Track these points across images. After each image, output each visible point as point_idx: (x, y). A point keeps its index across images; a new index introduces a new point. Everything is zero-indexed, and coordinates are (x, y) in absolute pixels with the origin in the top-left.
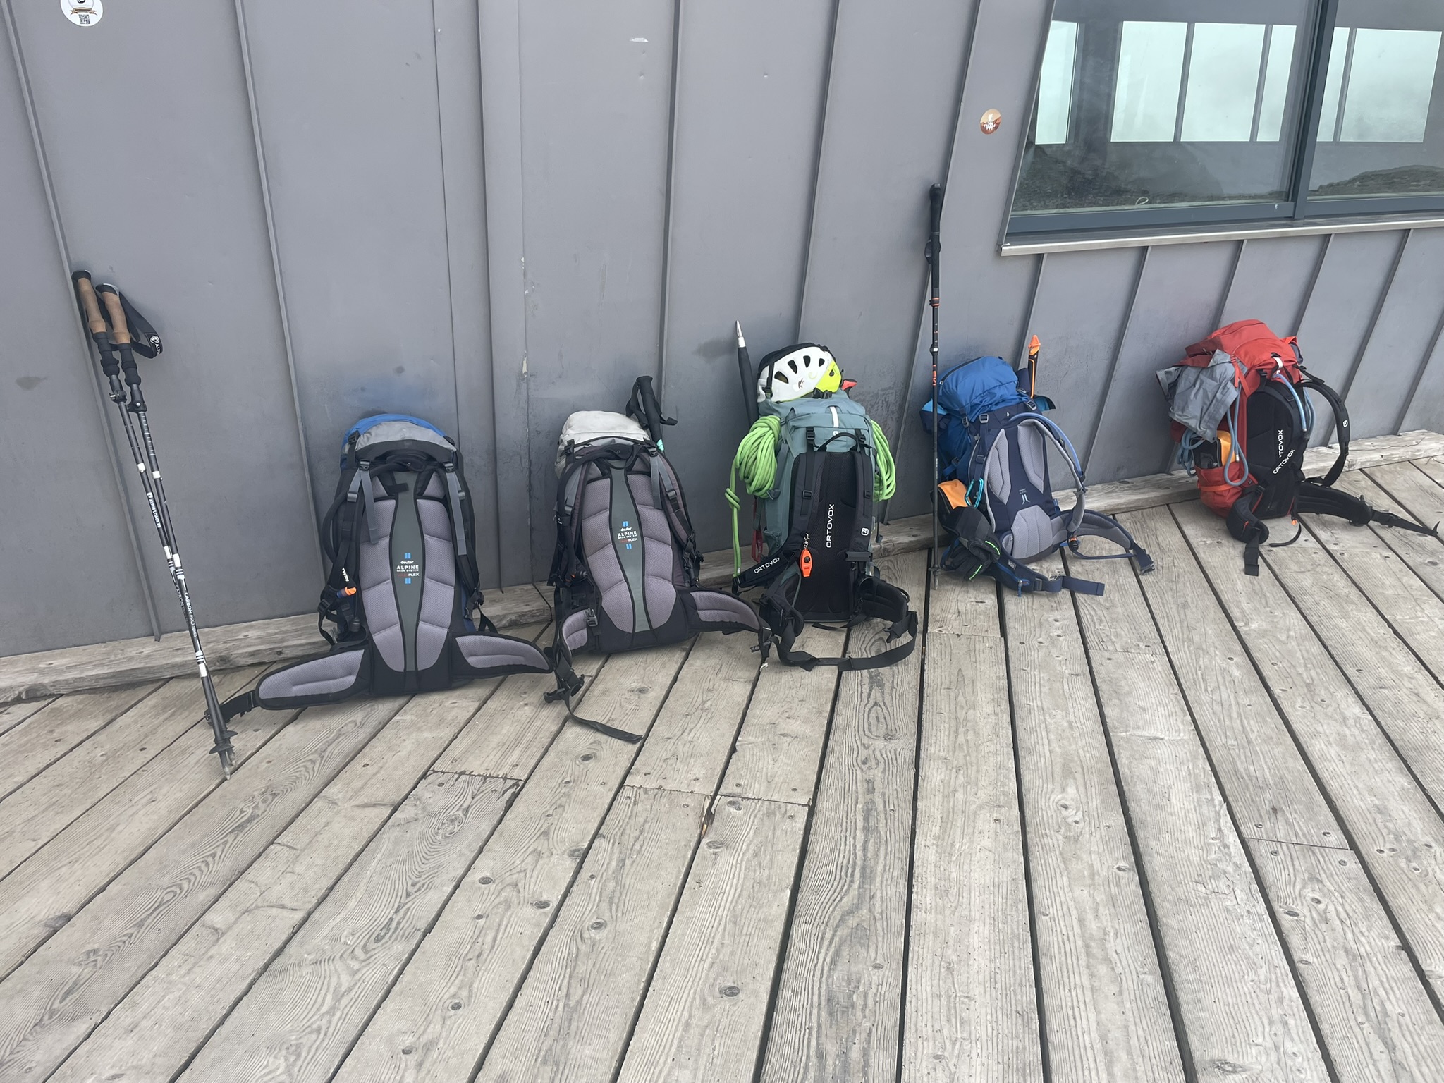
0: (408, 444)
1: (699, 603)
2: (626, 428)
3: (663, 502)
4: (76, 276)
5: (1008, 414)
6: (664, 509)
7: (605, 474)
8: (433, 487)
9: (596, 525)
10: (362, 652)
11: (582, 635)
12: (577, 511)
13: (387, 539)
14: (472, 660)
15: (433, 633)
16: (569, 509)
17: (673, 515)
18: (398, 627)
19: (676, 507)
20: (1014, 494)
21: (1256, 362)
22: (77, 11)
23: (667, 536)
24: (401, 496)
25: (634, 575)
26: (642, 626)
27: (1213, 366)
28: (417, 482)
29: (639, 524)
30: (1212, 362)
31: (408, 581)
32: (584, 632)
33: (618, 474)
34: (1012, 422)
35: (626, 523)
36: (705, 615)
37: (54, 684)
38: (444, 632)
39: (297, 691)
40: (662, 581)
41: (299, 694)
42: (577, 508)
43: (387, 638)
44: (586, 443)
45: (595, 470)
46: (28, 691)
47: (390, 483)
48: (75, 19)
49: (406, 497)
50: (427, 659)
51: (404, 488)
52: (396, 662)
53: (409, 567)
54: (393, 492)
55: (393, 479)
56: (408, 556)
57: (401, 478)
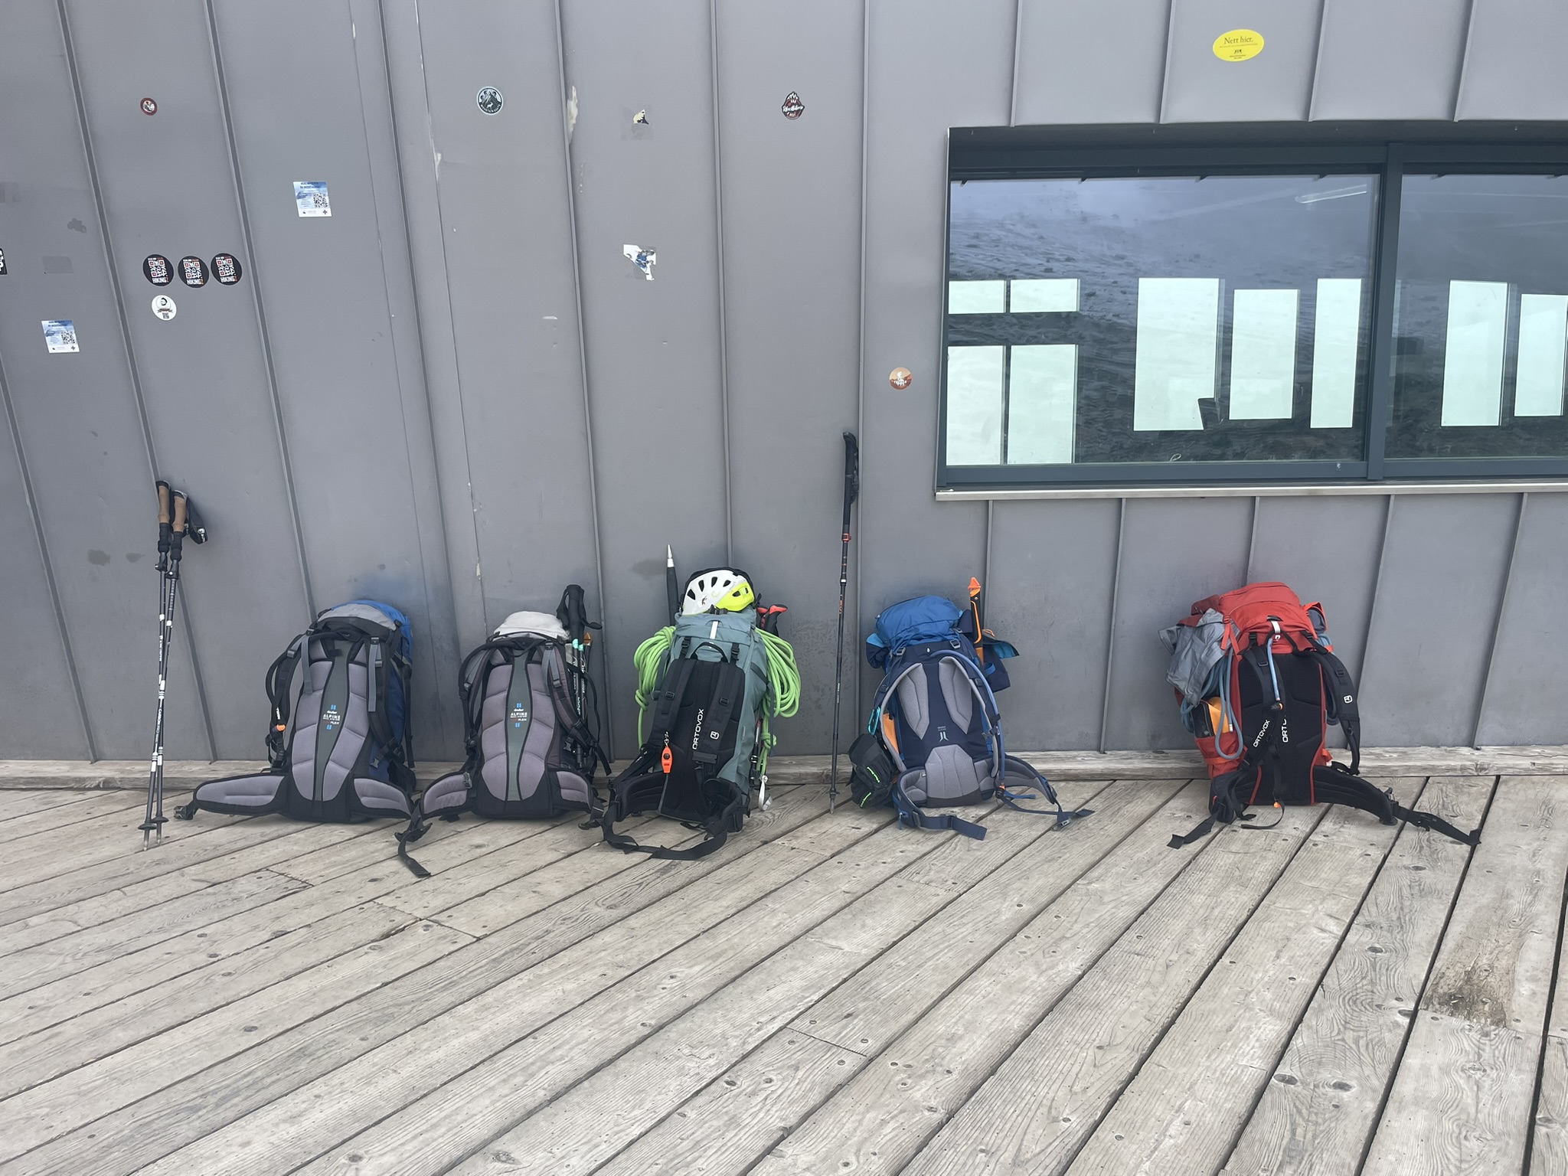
0: (353, 620)
1: (562, 783)
2: (548, 626)
3: (551, 689)
4: (158, 484)
5: (928, 650)
6: (552, 696)
7: (509, 660)
8: (360, 656)
9: (494, 703)
10: (281, 778)
11: (461, 796)
12: (473, 689)
13: (322, 692)
14: (364, 800)
15: (337, 772)
16: (467, 686)
17: (559, 702)
18: (312, 763)
19: (562, 696)
20: (932, 730)
21: (1249, 624)
22: (161, 310)
23: (552, 721)
24: (336, 659)
25: (514, 750)
26: (514, 797)
27: (1202, 626)
28: (352, 649)
29: (530, 708)
30: (1201, 622)
31: (329, 727)
32: (464, 794)
33: (520, 661)
34: (933, 658)
35: (519, 705)
36: (566, 794)
37: (122, 780)
38: (345, 772)
39: (229, 800)
40: (536, 759)
41: (229, 803)
42: (474, 686)
43: (302, 770)
44: (506, 635)
45: (499, 657)
46: (105, 782)
47: (330, 648)
48: (160, 315)
49: (341, 661)
50: (330, 793)
51: (338, 653)
52: (306, 791)
53: (333, 716)
54: (332, 655)
55: (334, 646)
56: (334, 707)
57: (339, 645)
